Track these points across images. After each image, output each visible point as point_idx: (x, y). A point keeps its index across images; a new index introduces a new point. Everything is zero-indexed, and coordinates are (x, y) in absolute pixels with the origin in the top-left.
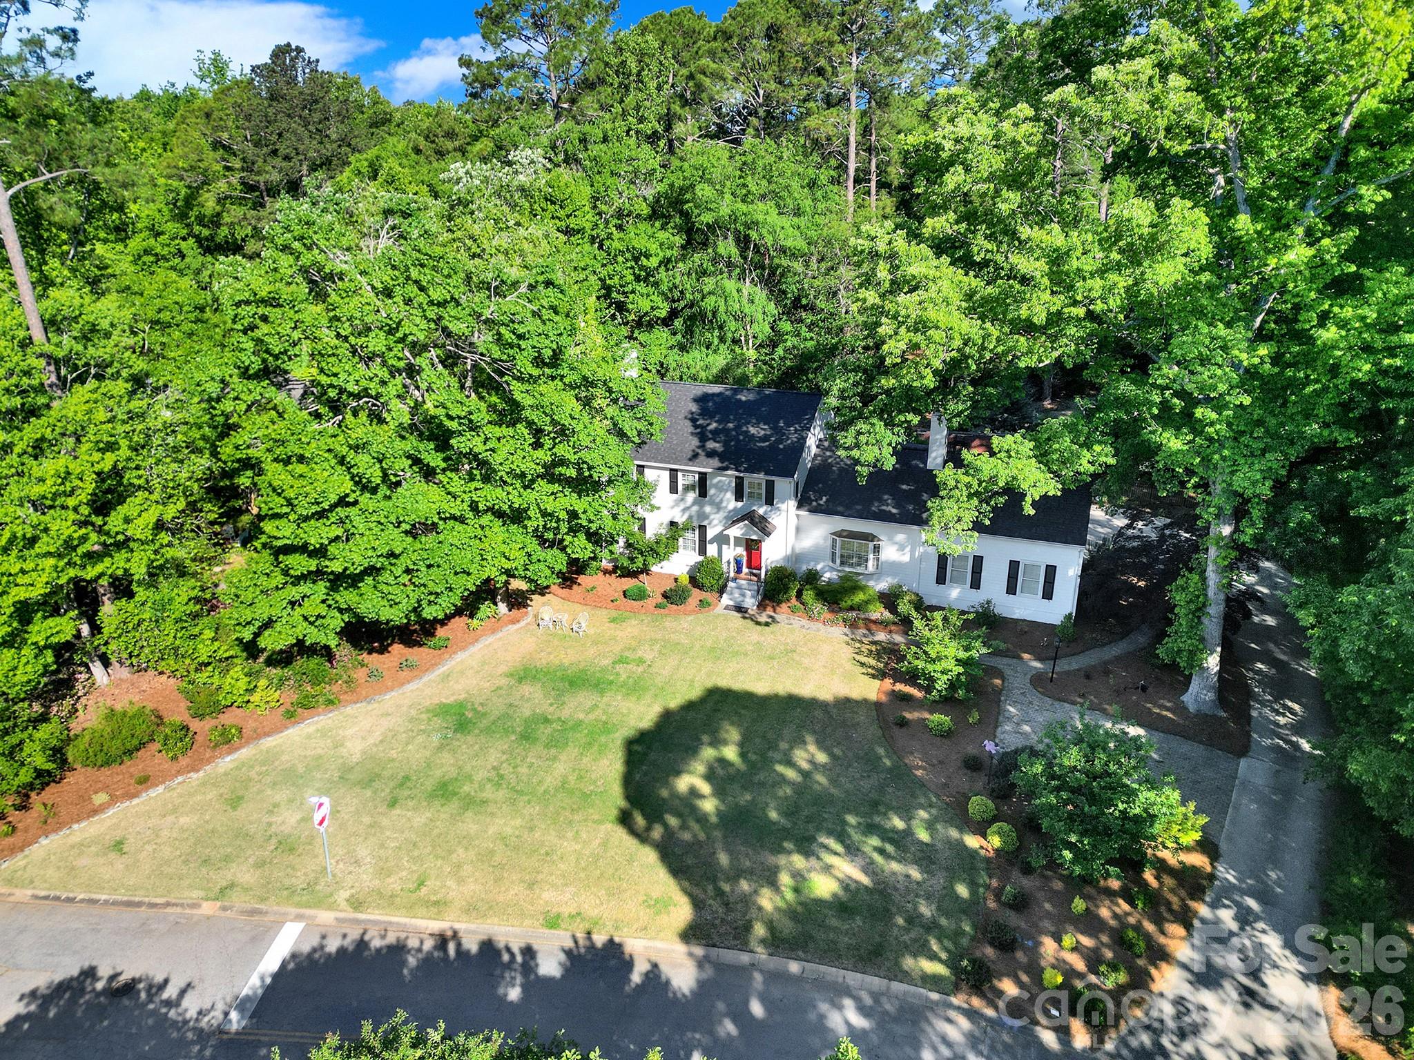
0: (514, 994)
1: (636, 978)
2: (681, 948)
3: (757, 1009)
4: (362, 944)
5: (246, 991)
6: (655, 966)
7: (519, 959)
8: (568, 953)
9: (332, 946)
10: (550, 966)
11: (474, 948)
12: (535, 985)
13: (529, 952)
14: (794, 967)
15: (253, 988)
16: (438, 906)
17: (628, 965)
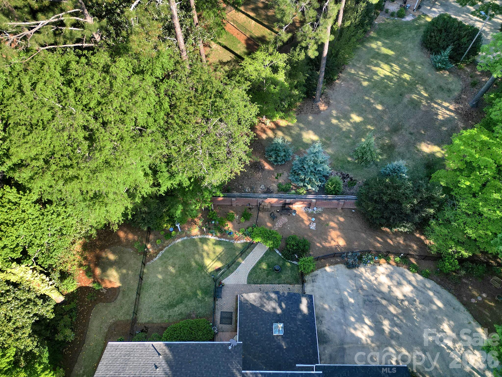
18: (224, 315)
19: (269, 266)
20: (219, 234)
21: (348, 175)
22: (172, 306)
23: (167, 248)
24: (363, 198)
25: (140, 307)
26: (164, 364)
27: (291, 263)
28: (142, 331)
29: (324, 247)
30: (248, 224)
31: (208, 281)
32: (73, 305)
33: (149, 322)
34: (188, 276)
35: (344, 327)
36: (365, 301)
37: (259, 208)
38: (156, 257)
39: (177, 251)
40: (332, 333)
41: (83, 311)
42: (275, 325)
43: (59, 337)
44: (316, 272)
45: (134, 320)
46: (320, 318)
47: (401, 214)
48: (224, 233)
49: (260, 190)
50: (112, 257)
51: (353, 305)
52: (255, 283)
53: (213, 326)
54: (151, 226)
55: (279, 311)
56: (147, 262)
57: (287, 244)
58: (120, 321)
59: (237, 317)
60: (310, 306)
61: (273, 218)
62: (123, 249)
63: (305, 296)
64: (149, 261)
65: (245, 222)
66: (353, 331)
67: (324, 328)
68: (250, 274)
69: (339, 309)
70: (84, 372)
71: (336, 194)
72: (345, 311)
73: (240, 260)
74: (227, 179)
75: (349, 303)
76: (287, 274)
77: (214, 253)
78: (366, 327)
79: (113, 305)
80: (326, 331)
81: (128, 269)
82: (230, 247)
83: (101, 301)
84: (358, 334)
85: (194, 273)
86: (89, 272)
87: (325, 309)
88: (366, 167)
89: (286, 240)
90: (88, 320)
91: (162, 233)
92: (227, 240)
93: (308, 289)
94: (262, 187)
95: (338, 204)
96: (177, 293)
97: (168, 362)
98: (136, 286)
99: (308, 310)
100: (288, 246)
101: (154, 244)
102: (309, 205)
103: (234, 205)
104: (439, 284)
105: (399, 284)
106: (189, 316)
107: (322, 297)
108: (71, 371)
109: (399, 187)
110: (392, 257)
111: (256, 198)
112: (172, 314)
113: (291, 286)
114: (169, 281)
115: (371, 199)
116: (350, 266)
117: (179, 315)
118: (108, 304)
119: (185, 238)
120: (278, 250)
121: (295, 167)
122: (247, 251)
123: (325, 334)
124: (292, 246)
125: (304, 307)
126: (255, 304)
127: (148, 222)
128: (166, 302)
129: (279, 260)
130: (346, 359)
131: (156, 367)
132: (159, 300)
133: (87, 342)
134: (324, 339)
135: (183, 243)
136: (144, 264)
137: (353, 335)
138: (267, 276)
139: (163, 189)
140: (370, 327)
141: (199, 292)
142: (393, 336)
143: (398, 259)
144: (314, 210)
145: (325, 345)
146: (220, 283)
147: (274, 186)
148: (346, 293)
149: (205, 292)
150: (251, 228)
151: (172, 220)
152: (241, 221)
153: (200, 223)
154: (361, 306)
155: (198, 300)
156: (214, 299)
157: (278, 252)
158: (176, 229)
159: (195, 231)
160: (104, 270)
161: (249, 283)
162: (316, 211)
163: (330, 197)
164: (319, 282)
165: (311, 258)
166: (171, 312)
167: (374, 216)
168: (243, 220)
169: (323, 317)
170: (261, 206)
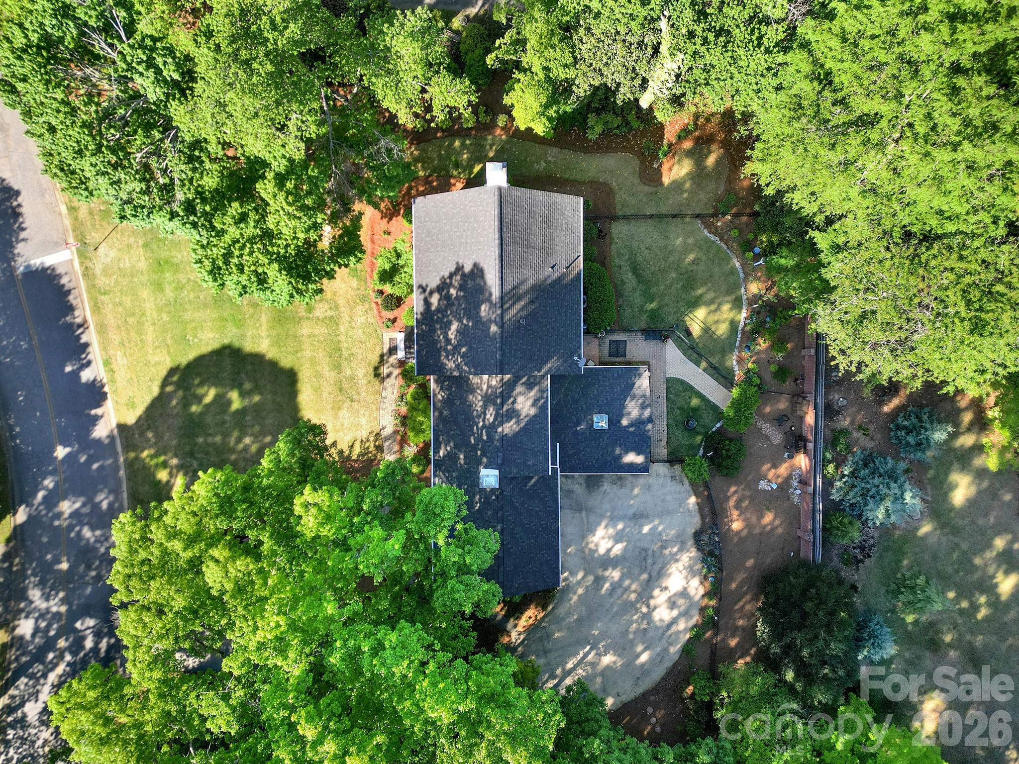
0: (68, 369)
1: (93, 412)
2: (114, 425)
3: (95, 466)
4: (69, 292)
5: (32, 262)
6: (102, 417)
7: (85, 361)
8: (95, 380)
9: (64, 281)
10: (86, 375)
11: (82, 341)
12: (76, 374)
13: (89, 363)
14: (122, 473)
15: (35, 265)
16: (96, 308)
17: (98, 405)
18: (621, 346)
19: (695, 410)
20: (748, 328)
21: (869, 556)
22: (635, 269)
23: (725, 247)
24: (814, 572)
25: (633, 222)
26: (556, 275)
27: (700, 445)
28: (600, 231)
29: (727, 499)
30: (768, 377)
31: (670, 318)
32: (635, 124)
33: (612, 239)
34: (679, 286)
35: (609, 514)
36: (646, 550)
37: (798, 396)
38: (710, 232)
39: (720, 265)
40: (600, 497)
41: (628, 140)
42: (605, 417)
43: (592, 119)
44: (686, 482)
45: (614, 218)
46: (619, 483)
47: (783, 629)
48: (750, 336)
49: (837, 397)
50: (711, 160)
51: (640, 532)
52: (667, 388)
53: (606, 331)
54: (761, 217)
55: (625, 422)
56: (701, 219)
57: (731, 440)
58: (614, 197)
59: (620, 363)
60: (632, 468)
61: (780, 419)
62: (724, 177)
63: (646, 462)
64: (703, 223)
65: (771, 372)
66: (603, 524)
67: (606, 486)
68: (682, 382)
69: (632, 511)
70: (550, 161)
71: (824, 529)
72: (630, 519)
73: (704, 364)
74: (828, 342)
75: (641, 526)
76: (682, 438)
77: (717, 322)
78: (610, 544)
79: (636, 181)
80: (602, 489)
81: (690, 192)
82: (726, 346)
83: (642, 163)
84: (600, 532)
85: (684, 296)
86: (684, 134)
87: (632, 490)
88: (887, 591)
89: (738, 439)
90: (615, 150)
91: (751, 237)
92: (737, 344)
93: (660, 469)
94: (842, 402)
95: (806, 531)
96: (653, 274)
97: (559, 279)
98: (663, 210)
99: (627, 464)
100: (727, 442)
101: (731, 225)
102: (803, 482)
103: (803, 353)
104: (675, 665)
105: (672, 604)
106: (619, 295)
107: (649, 487)
108: (550, 145)
109: (830, 632)
110: (713, 603)
111: (816, 390)
112: (624, 269)
113: (664, 443)
114: (671, 259)
115: (810, 584)
116: (697, 536)
117: (622, 280)
118: (637, 175)
119: (742, 275)
120: (722, 426)
121: (880, 462)
122: (720, 377)
123: (598, 486)
124: (727, 447)
125: (632, 458)
126: (634, 390)
127: (768, 212)
128: (640, 259)
129: (704, 426)
130: (568, 511)
131: (552, 268)
132: (643, 249)
133: (586, 156)
134: (592, 484)
135: (733, 271)
136: (698, 216)
137: (599, 524)
138: (679, 408)
139: (816, 235)
140: (609, 550)
141: (653, 305)
142: (599, 581)
143: (710, 612)
144: (796, 489)
145: (584, 485)
146: (667, 337)
147: (845, 422)
148: (656, 522)
149: (654, 315)
150: (758, 382)
151: (772, 250)
152: (773, 366)
153: (770, 296)
154: (638, 544)
155: (642, 307)
156: (644, 330)
157: (718, 425)
158: (757, 257)
159: (754, 288)
160: (689, 153)
161: (669, 380)
162: (793, 494)
163: (819, 517)
164: (672, 487)
165: (706, 476)
166: (626, 268)
167: (781, 585)
168: (773, 368)
169: (621, 486)
170: (800, 399)
